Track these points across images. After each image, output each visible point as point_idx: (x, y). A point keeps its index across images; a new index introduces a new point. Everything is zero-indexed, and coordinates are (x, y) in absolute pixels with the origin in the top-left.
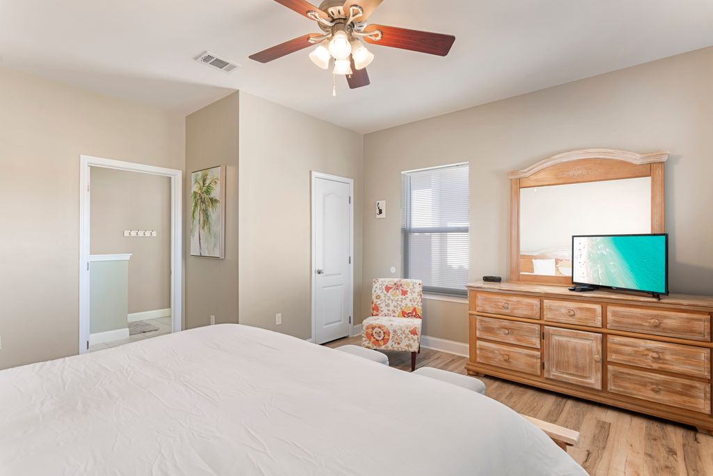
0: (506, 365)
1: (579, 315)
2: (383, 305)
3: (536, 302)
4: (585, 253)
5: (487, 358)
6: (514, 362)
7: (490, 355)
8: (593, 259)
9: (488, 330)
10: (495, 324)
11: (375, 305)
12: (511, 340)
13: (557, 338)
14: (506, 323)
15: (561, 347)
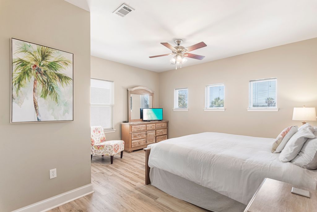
0: (139, 145)
1: (152, 127)
2: (95, 139)
3: (145, 125)
4: (146, 113)
5: (135, 145)
6: (141, 143)
7: (136, 144)
8: (148, 114)
9: (135, 136)
10: (137, 134)
11: (93, 140)
12: (140, 138)
13: (149, 134)
14: (139, 133)
15: (150, 135)
